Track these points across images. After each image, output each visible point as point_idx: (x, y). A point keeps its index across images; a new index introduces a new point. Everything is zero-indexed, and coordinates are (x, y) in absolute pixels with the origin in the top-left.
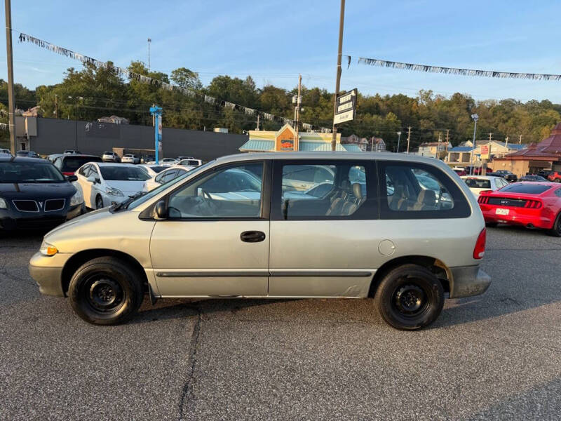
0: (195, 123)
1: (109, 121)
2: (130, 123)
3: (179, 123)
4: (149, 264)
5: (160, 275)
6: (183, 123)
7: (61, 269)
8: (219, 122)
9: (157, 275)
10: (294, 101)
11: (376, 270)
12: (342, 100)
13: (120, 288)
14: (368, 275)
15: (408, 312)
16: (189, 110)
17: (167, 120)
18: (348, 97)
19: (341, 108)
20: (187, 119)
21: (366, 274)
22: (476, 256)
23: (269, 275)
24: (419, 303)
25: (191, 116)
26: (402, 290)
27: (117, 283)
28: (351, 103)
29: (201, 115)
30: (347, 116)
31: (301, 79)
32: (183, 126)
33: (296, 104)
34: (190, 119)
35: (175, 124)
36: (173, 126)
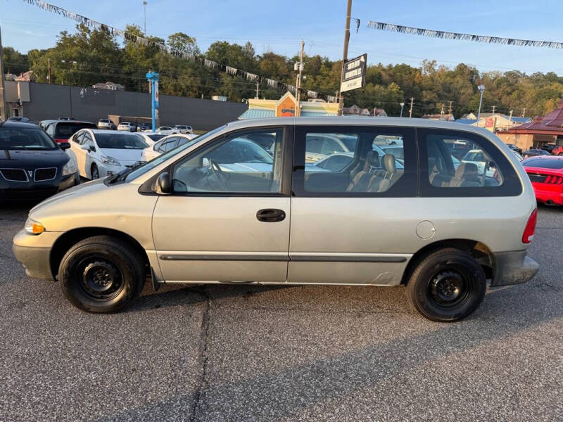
0: (192, 91)
1: (105, 88)
2: (126, 90)
3: (175, 90)
4: (151, 245)
5: (164, 258)
6: (180, 91)
7: (50, 249)
8: (217, 89)
9: (161, 258)
10: (296, 69)
11: (412, 255)
12: (350, 66)
13: (118, 272)
14: (403, 260)
15: (446, 302)
16: (186, 77)
17: (164, 87)
18: (357, 63)
19: (348, 75)
20: (184, 87)
21: (400, 260)
22: (525, 240)
23: (289, 259)
24: (457, 291)
25: (188, 83)
26: (440, 278)
27: (114, 266)
28: (360, 69)
29: (199, 82)
30: (355, 84)
31: (303, 45)
32: (181, 93)
33: (297, 72)
34: (187, 87)
35: (172, 91)
36: (170, 93)
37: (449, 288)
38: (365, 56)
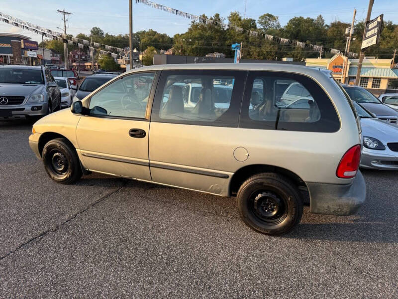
0: (271, 55)
1: (213, 56)
2: (226, 57)
3: (258, 56)
5: (84, 155)
6: (262, 56)
8: (289, 53)
10: (347, 32)
11: (233, 174)
12: (371, 26)
13: (67, 162)
14: (226, 177)
16: (267, 45)
17: (251, 53)
18: (375, 23)
19: (369, 34)
20: (265, 53)
21: (223, 176)
23: (149, 165)
25: (268, 50)
28: (377, 28)
29: (276, 49)
30: (372, 41)
31: (356, 12)
32: (262, 57)
33: (348, 35)
34: (267, 52)
35: (256, 56)
36: (255, 58)
37: (270, 206)
38: (382, 16)
